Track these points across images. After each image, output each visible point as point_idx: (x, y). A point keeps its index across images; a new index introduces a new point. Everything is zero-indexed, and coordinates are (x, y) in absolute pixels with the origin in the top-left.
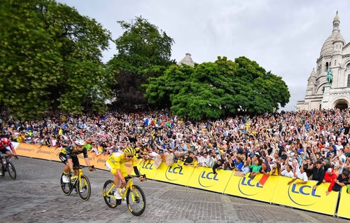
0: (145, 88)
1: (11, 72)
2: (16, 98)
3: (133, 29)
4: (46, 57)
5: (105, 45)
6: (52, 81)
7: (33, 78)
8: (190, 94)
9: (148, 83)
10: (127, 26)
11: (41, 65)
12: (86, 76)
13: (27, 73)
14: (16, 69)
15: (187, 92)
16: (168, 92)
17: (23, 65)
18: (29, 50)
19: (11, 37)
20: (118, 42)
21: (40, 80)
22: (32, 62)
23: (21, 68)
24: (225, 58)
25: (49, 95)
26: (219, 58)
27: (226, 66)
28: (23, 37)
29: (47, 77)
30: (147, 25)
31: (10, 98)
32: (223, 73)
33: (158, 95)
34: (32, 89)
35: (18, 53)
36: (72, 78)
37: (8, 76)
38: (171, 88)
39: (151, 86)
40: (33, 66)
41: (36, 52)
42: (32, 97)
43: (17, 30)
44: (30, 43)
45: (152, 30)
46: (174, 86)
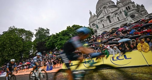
0: (46, 44)
1: (10, 50)
2: (11, 57)
3: (39, 31)
4: (19, 43)
5: (32, 36)
6: (20, 49)
7: (15, 50)
8: (62, 40)
9: (46, 43)
10: (37, 30)
11: (17, 46)
12: (29, 46)
13: (14, 49)
14: (11, 49)
15: (60, 40)
16: (53, 43)
17: (13, 47)
18: (14, 42)
19: (10, 40)
20: (35, 35)
21: (17, 50)
22: (15, 45)
23: (12, 48)
24: (69, 26)
25: (19, 54)
26: (67, 27)
27: (71, 29)
28: (13, 39)
29: (19, 48)
30: (42, 29)
31: (10, 58)
32: (70, 31)
33: (50, 45)
34: (15, 53)
35: (11, 44)
36: (25, 47)
37: (9, 51)
38: (54, 41)
39: (48, 43)
40: (15, 46)
41: (16, 42)
42: (15, 56)
43: (11, 38)
44: (14, 40)
45: (43, 30)
46: (55, 40)
